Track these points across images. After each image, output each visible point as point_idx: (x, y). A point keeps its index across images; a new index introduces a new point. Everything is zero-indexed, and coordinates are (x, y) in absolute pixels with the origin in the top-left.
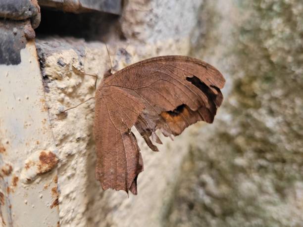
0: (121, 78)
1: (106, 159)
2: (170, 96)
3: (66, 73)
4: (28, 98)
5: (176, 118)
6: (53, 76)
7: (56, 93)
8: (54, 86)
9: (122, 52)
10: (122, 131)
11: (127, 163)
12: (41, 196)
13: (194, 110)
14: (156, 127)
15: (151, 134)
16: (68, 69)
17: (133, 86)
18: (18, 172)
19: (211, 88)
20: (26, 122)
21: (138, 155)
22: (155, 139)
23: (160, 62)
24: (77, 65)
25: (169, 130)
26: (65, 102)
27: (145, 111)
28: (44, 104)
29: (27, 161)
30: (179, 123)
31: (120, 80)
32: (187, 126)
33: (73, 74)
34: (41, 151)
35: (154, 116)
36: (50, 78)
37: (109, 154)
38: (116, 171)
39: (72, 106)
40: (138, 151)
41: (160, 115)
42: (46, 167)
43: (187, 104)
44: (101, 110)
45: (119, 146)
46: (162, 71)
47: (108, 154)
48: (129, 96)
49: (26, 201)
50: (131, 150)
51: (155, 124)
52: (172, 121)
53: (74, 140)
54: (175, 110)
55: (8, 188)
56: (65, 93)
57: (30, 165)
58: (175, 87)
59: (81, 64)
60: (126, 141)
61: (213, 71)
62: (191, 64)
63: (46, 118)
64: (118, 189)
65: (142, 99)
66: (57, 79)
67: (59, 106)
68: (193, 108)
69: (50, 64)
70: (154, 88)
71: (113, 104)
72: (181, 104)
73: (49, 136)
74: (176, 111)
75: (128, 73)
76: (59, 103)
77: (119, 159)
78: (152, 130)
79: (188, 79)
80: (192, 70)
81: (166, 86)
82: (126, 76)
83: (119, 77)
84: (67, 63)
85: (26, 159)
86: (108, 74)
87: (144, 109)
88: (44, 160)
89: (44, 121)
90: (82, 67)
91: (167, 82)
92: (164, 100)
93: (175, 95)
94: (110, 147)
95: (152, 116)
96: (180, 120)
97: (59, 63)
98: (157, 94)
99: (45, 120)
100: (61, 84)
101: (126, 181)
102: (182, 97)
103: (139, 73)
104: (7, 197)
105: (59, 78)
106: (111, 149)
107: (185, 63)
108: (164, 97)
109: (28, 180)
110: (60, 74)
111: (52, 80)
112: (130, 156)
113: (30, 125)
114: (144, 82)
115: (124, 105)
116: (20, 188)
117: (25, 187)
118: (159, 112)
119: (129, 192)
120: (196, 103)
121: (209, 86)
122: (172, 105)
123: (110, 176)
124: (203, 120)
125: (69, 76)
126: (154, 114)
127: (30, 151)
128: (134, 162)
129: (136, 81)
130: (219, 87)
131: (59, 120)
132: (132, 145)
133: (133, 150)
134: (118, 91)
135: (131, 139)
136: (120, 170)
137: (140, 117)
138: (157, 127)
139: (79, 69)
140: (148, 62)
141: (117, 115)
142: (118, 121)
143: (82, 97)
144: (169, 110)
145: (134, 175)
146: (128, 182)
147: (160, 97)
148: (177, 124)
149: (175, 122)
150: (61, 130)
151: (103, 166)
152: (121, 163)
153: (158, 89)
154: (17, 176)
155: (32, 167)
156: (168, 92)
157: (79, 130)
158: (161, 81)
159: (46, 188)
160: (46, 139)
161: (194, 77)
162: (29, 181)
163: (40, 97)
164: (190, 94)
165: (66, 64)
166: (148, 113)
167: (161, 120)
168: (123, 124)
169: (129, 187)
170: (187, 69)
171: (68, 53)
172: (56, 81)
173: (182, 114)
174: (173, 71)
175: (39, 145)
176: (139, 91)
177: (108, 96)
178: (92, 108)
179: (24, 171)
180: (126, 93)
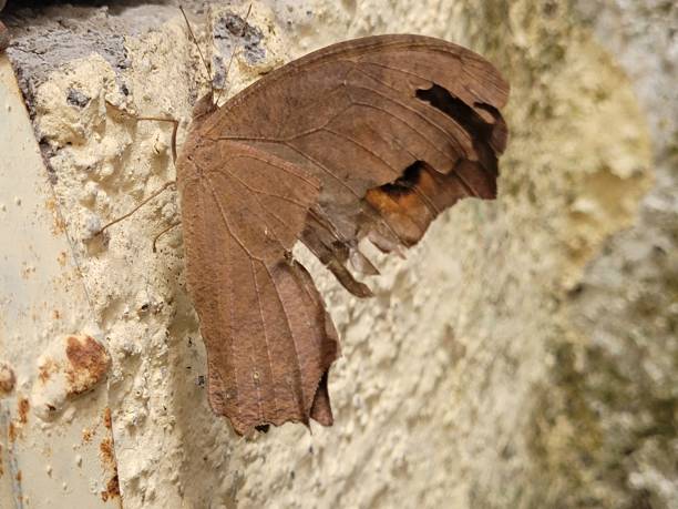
0: (245, 114)
1: (234, 347)
2: (384, 145)
3: (91, 125)
4: (19, 203)
5: (405, 201)
6: (62, 137)
7: (73, 182)
8: (66, 164)
9: (229, 26)
10: (270, 262)
11: (296, 344)
12: (78, 458)
13: (444, 171)
14: (357, 232)
15: (347, 255)
16: (97, 111)
17: (283, 133)
18: (26, 386)
19: (477, 110)
20: (25, 263)
21: (322, 317)
22: (359, 267)
23: (345, 59)
24: (115, 96)
25: (391, 235)
26: (99, 205)
27: (325, 197)
28: (55, 215)
29: (41, 362)
30: (413, 212)
31: (244, 120)
32: (435, 217)
33: (109, 122)
34: (68, 336)
35: (348, 206)
36: (55, 144)
37: (242, 333)
38: (267, 373)
39: (115, 215)
40: (321, 305)
41: (363, 200)
42: (84, 377)
43: (426, 160)
44: (202, 214)
45: (266, 305)
46: (354, 82)
47: (237, 331)
48: (275, 161)
49: (48, 468)
50: (302, 308)
51: (355, 227)
52: (395, 211)
53: (134, 313)
54: (399, 179)
55: (12, 427)
56: (96, 179)
57: (49, 372)
58: (392, 120)
59: (126, 91)
60: (285, 286)
61: (477, 64)
62: (422, 54)
63: (65, 251)
64: (280, 421)
65: (311, 165)
66: (70, 143)
67: (86, 216)
68: (442, 166)
69: (50, 105)
70: (339, 130)
71: (231, 191)
72: (413, 161)
73: (79, 297)
74: (401, 183)
75: (263, 99)
76: (85, 209)
77: (271, 340)
78: (348, 242)
79: (421, 94)
80: (428, 68)
81: (368, 120)
82: (258, 108)
83: (240, 113)
84: (93, 96)
85: (38, 356)
86: (206, 110)
87: (321, 190)
88: (79, 358)
89: (61, 257)
90: (130, 98)
91: (368, 109)
92: (368, 158)
93: (394, 142)
94: (241, 311)
95: (341, 206)
96: (416, 205)
97: (72, 99)
98: (348, 146)
99: (64, 254)
100: (85, 157)
101: (300, 394)
102: (413, 144)
103: (293, 95)
104: (10, 452)
105: (77, 140)
106: (244, 318)
107: (409, 53)
108: (366, 150)
109: (52, 408)
110: (80, 129)
111: (59, 148)
112: (301, 322)
113: (34, 270)
114: (311, 117)
115: (264, 190)
116: (34, 429)
117: (44, 430)
118: (360, 193)
119: (312, 422)
120: (447, 155)
121: (472, 106)
122: (390, 167)
123: (253, 393)
124: (472, 195)
125: (100, 129)
126: (348, 198)
127: (44, 335)
128: (314, 336)
129: (288, 117)
130: (495, 104)
131: (91, 255)
132: (302, 292)
133: (307, 305)
134: (243, 151)
135: (297, 279)
136: (279, 369)
137: (311, 215)
138: (359, 234)
139: (123, 106)
140: (312, 62)
141: (249, 219)
142: (256, 238)
143: (139, 187)
144: (384, 183)
145: (319, 372)
146: (305, 394)
147: (358, 151)
148: (409, 216)
149: (403, 212)
150: (100, 283)
151: (229, 369)
152: (280, 349)
153: (350, 131)
154: (26, 397)
155: (54, 376)
156: (375, 135)
157: (143, 284)
158: (353, 109)
159: (87, 437)
160: (73, 305)
161: (435, 86)
162: (53, 412)
163: (43, 196)
164: (429, 134)
165: (89, 99)
166: (333, 199)
167: (368, 214)
168: (269, 242)
169: (310, 405)
170: (415, 69)
171: (88, 65)
172: (69, 149)
173: (418, 187)
174: (382, 77)
175: (60, 321)
176: (300, 144)
177: (215, 170)
178: (168, 215)
179: (38, 385)
180: (265, 155)
